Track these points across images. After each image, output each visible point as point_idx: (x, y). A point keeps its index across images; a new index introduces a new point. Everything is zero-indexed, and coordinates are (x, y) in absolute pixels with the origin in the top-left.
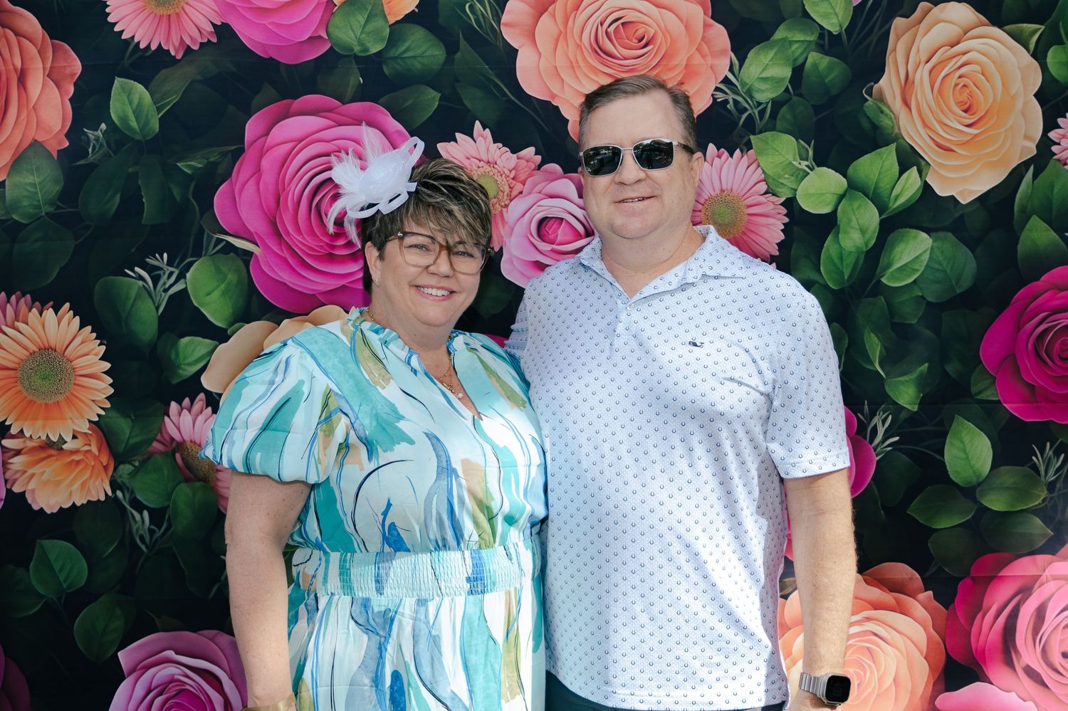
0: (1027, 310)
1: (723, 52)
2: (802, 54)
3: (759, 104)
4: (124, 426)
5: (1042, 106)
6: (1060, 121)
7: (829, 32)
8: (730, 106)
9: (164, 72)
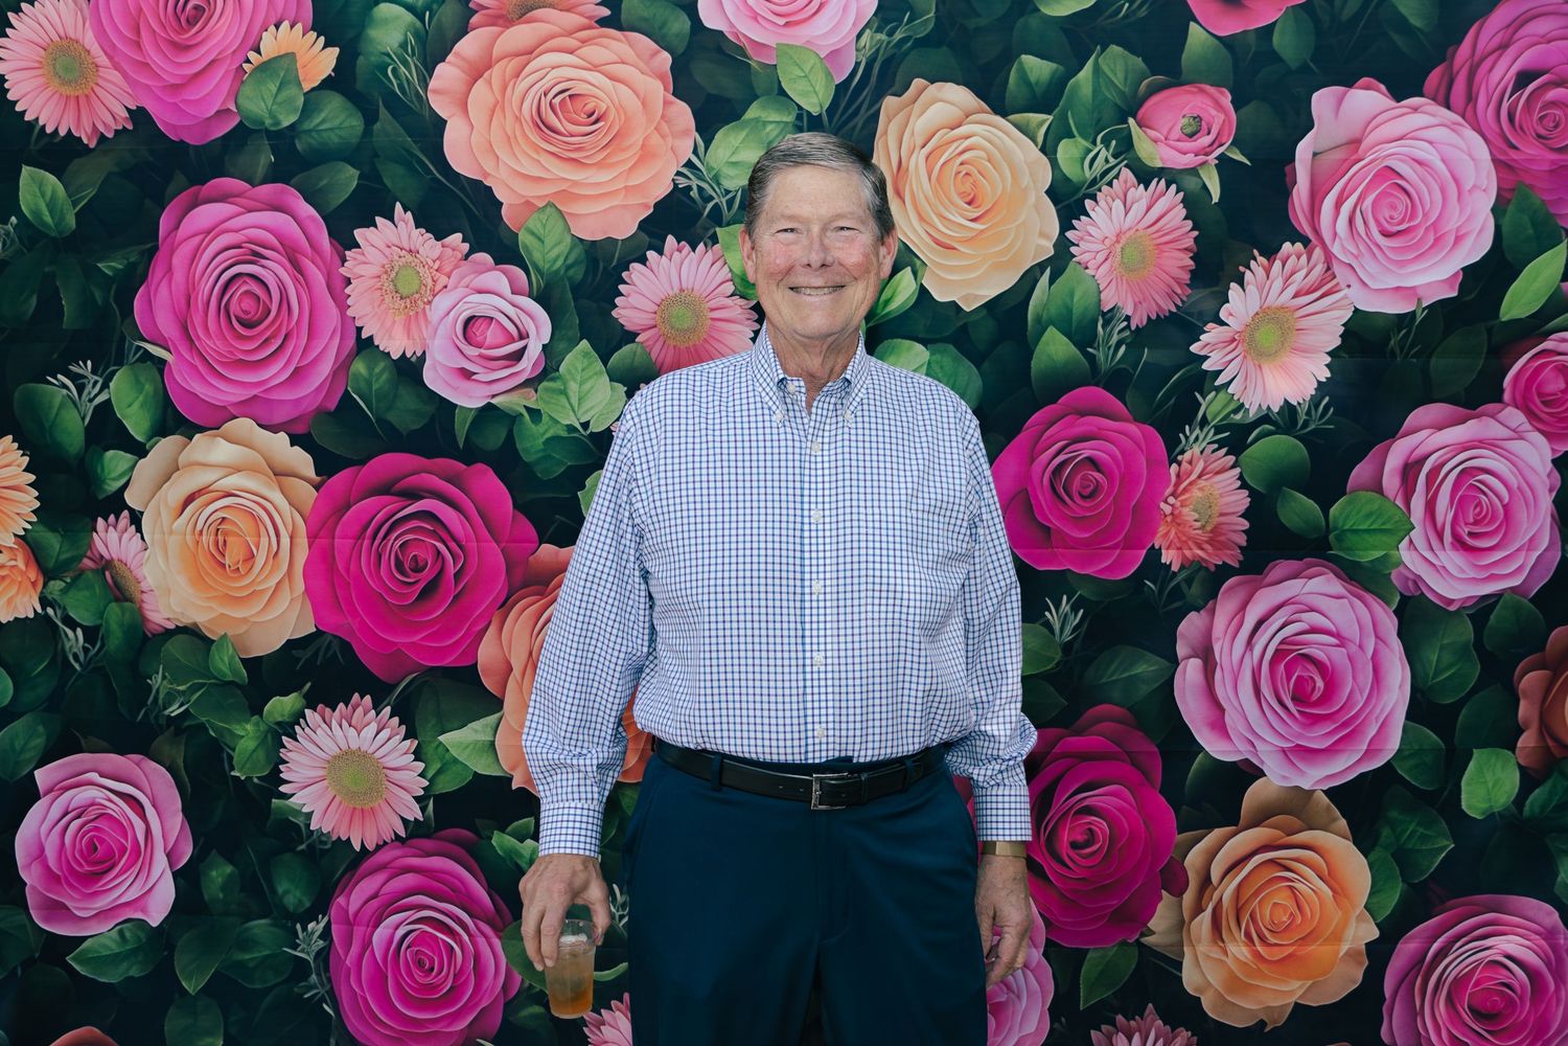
0: (1044, 437)
1: (686, 133)
2: (777, 136)
3: (728, 192)
4: (53, 542)
5: (1055, 204)
6: (1074, 222)
7: (809, 113)
8: (694, 193)
9: (76, 163)
